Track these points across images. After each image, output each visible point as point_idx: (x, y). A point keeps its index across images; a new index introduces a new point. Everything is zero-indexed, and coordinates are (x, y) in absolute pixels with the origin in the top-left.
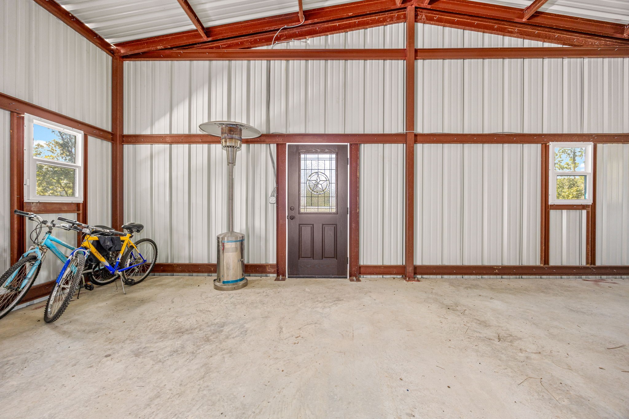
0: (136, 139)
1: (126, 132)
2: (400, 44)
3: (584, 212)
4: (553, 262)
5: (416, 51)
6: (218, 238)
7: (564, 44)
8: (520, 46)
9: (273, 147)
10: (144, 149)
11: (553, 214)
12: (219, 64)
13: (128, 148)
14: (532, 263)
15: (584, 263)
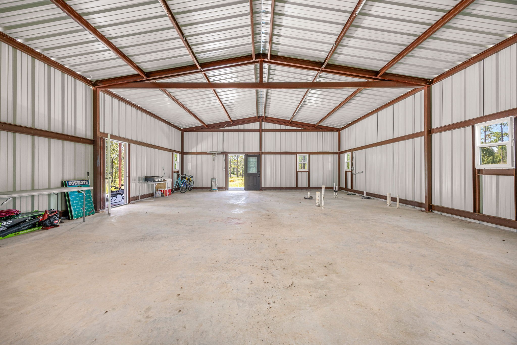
0: (187, 153)
1: (184, 151)
2: (258, 128)
3: (308, 172)
4: (299, 186)
5: (262, 130)
6: (211, 179)
7: (302, 128)
8: (290, 129)
9: (225, 155)
10: (189, 156)
11: (299, 173)
12: (210, 133)
13: (185, 156)
14: (294, 186)
15: (308, 186)
